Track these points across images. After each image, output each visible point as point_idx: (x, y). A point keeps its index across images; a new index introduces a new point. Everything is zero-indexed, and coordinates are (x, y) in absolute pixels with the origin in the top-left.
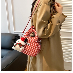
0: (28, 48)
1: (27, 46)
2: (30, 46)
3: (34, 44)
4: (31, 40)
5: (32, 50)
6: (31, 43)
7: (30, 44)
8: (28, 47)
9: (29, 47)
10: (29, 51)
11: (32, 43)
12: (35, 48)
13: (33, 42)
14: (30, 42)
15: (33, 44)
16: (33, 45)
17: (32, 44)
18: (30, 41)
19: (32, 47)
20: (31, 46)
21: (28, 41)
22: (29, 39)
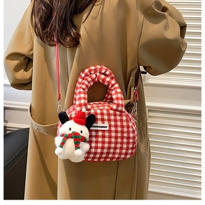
0: (107, 140)
1: (100, 134)
2: (110, 131)
3: (118, 118)
4: (105, 112)
5: (119, 140)
6: (109, 120)
7: (106, 124)
8: (103, 137)
9: (107, 134)
10: (113, 145)
11: (112, 118)
12: (125, 129)
13: (115, 115)
14: (106, 117)
15: (116, 121)
16: (119, 123)
17: (113, 123)
18: (102, 114)
19: (116, 132)
20: (113, 129)
21: (99, 117)
22: (99, 111)
